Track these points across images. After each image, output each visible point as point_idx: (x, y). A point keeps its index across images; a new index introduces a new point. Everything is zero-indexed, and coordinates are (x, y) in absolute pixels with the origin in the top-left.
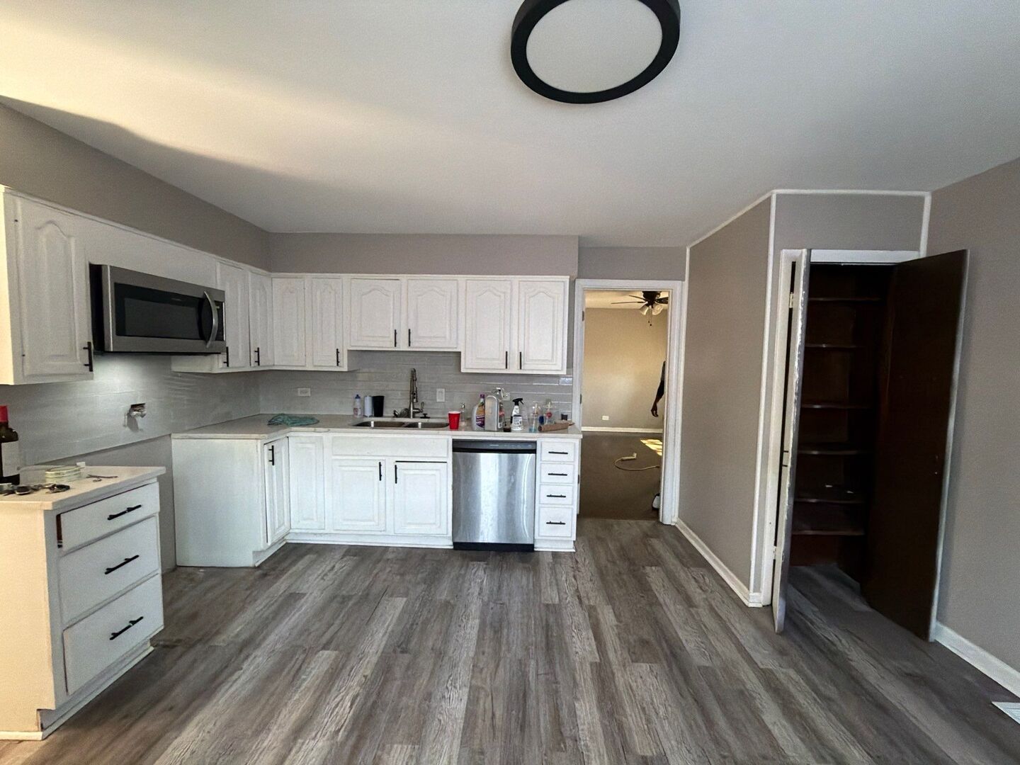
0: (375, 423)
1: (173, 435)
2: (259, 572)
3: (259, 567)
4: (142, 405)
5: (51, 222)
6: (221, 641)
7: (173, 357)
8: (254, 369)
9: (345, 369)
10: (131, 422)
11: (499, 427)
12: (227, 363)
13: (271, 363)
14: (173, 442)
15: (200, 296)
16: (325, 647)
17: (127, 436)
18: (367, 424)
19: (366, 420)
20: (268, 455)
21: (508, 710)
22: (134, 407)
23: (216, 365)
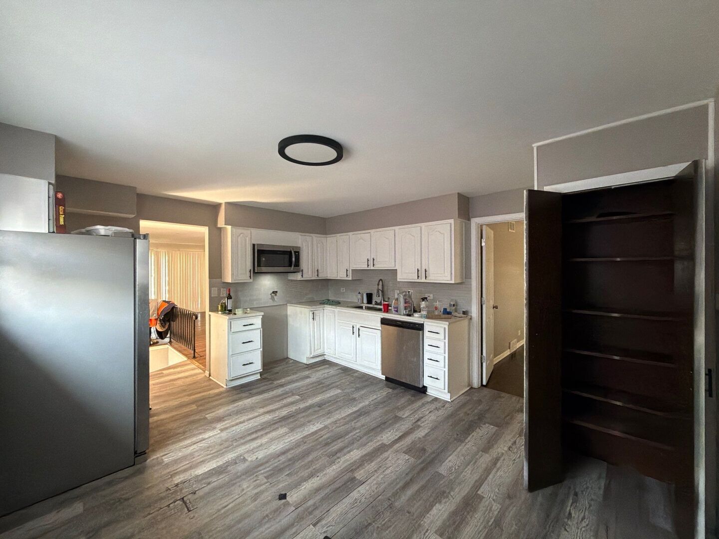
0: (365, 307)
1: (288, 305)
2: (307, 366)
3: (307, 365)
4: (276, 292)
5: (241, 233)
6: (275, 382)
7: (289, 274)
8: (316, 279)
9: (350, 279)
10: (273, 298)
11: (404, 313)
12: (302, 276)
13: (326, 276)
14: (288, 307)
15: (289, 250)
16: (298, 395)
17: (271, 303)
18: (361, 308)
19: (362, 305)
20: (311, 317)
21: (328, 438)
22: (273, 292)
23: (298, 277)
